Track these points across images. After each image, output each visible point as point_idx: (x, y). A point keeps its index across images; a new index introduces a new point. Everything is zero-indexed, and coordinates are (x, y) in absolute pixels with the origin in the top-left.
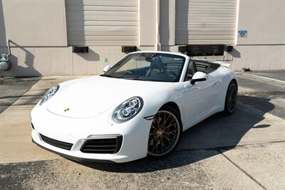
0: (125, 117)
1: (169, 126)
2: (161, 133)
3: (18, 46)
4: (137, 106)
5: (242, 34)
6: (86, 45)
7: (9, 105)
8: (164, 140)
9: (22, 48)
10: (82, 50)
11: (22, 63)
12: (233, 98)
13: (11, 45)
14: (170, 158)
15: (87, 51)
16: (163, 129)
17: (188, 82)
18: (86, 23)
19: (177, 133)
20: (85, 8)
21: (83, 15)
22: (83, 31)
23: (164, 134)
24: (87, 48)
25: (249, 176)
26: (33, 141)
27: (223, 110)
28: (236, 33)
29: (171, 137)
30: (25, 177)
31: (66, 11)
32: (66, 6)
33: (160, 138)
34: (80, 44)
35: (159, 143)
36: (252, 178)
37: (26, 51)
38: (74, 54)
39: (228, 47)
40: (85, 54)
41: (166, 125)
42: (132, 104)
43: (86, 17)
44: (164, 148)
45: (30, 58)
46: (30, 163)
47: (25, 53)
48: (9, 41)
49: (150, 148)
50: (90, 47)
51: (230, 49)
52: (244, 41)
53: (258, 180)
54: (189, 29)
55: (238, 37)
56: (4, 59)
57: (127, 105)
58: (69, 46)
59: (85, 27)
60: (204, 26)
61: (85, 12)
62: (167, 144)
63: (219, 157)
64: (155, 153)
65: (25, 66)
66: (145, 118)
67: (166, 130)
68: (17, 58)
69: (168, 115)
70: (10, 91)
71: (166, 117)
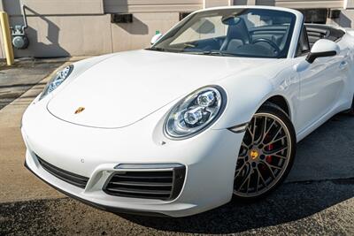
0: (190, 126)
1: (273, 142)
2: (256, 154)
3: (36, 15)
4: (213, 105)
6: (130, 11)
7: (16, 96)
8: (262, 167)
9: (42, 16)
10: (123, 19)
11: (43, 38)
15: (131, 21)
16: (261, 147)
17: (303, 59)
19: (285, 155)
23: (262, 157)
24: (131, 15)
26: (26, 165)
27: (350, 106)
33: (254, 164)
34: (120, 11)
37: (48, 21)
38: (114, 25)
39: (334, 11)
40: (129, 25)
41: (265, 142)
42: (204, 100)
44: (261, 182)
45: (53, 31)
47: (47, 25)
48: (25, 7)
50: (135, 15)
51: (336, 15)
56: (18, 32)
57: (193, 103)
58: (105, 13)
64: (245, 191)
65: (48, 42)
66: (229, 129)
67: (266, 149)
68: (36, 32)
69: (272, 120)
70: (24, 77)
71: (269, 124)
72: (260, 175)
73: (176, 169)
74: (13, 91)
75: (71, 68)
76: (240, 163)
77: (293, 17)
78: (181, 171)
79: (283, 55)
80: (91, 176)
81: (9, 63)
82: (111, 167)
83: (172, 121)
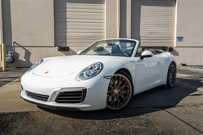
0: (89, 76)
1: (123, 86)
2: (117, 92)
3: (20, 46)
4: (98, 69)
5: (180, 39)
6: (68, 46)
8: (120, 97)
9: (23, 47)
10: (65, 50)
11: (22, 58)
12: (173, 76)
13: (15, 45)
14: (124, 112)
15: (68, 50)
16: (119, 88)
17: (138, 58)
18: (68, 30)
19: (129, 93)
20: (68, 20)
21: (66, 25)
22: (66, 36)
23: (119, 93)
24: (68, 47)
25: (187, 123)
26: (21, 97)
27: (166, 83)
28: (175, 38)
29: (125, 95)
30: (12, 120)
31: (54, 22)
32: (55, 19)
33: (116, 95)
34: (63, 45)
35: (115, 100)
36: (189, 125)
37: (25, 49)
38: (59, 52)
39: (170, 48)
40: (67, 52)
41: (121, 86)
43: (68, 27)
44: (119, 104)
45: (28, 54)
46: (17, 113)
47: (25, 51)
48: (14, 42)
49: (108, 103)
50: (70, 48)
51: (171, 50)
52: (181, 44)
53: (194, 126)
54: (141, 35)
55: (177, 41)
56: (9, 55)
57: (91, 68)
58: (55, 46)
59: (67, 33)
60: (151, 33)
61: (68, 23)
62: (122, 100)
63: (162, 112)
64: (113, 107)
65: (24, 60)
66: (104, 77)
67: (121, 89)
68: (19, 54)
69: (123, 78)
70: (12, 75)
71: (121, 79)
72: (119, 100)
73: (83, 90)
74: (7, 80)
75: (42, 61)
76: (109, 94)
77: (135, 43)
78: (85, 91)
79: (130, 56)
80: (50, 95)
81: (3, 69)
82: (59, 89)
83: (83, 74)
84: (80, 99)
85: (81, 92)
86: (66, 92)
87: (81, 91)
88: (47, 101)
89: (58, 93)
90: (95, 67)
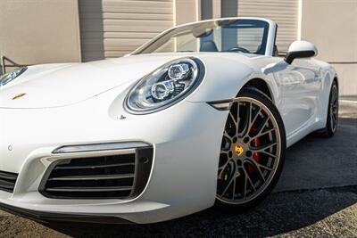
1: (260, 134)
2: (241, 150)
3: (15, 65)
8: (250, 166)
13: (7, 63)
16: (246, 140)
17: (281, 59)
20: (105, 15)
21: (102, 25)
22: (103, 46)
23: (248, 153)
27: (324, 126)
29: (263, 159)
31: (80, 19)
32: (80, 12)
33: (239, 162)
41: (252, 134)
43: (106, 28)
44: (249, 186)
48: (4, 58)
59: (105, 40)
64: (230, 197)
67: (252, 144)
69: (258, 108)
71: (254, 112)
72: (247, 176)
73: (140, 150)
76: (223, 159)
77: (267, 25)
78: (146, 153)
84: (129, 182)
85: (130, 157)
86: (75, 161)
87: (132, 156)
88: (11, 190)
89: (47, 164)
90: (176, 70)
